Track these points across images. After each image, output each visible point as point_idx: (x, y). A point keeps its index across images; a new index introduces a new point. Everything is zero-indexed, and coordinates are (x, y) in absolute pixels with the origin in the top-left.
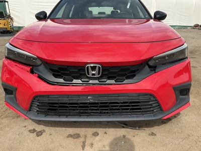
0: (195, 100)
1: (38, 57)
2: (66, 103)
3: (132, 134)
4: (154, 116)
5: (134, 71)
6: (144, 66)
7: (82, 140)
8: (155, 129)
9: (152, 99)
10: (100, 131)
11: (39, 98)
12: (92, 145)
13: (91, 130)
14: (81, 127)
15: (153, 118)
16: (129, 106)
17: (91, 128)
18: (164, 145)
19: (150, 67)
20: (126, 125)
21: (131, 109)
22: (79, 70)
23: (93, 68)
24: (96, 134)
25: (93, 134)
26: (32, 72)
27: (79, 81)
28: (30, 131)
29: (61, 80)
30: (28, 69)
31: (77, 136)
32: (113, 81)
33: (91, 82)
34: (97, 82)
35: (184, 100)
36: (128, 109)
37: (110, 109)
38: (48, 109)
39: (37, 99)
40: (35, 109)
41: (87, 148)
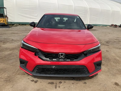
0: (105, 68)
1: (38, 49)
2: (49, 69)
3: (76, 83)
4: (86, 75)
5: (78, 56)
6: (82, 54)
7: (55, 85)
8: (86, 81)
9: (85, 68)
10: (62, 81)
11: (38, 66)
12: (59, 87)
13: (58, 81)
14: (53, 80)
15: (85, 76)
16: (75, 70)
17: (58, 80)
18: (90, 87)
19: (84, 54)
20: (74, 79)
21: (76, 72)
22: (56, 55)
23: (62, 55)
24: (61, 83)
25: (59, 83)
26: (35, 55)
27: (56, 60)
28: (31, 81)
29: (48, 59)
30: (34, 53)
31: (52, 83)
32: (69, 60)
33: (60, 60)
34: (63, 60)
35: (98, 68)
36: (75, 72)
37: (68, 72)
38: (42, 71)
39: (37, 66)
40: (36, 71)
41: (57, 88)
